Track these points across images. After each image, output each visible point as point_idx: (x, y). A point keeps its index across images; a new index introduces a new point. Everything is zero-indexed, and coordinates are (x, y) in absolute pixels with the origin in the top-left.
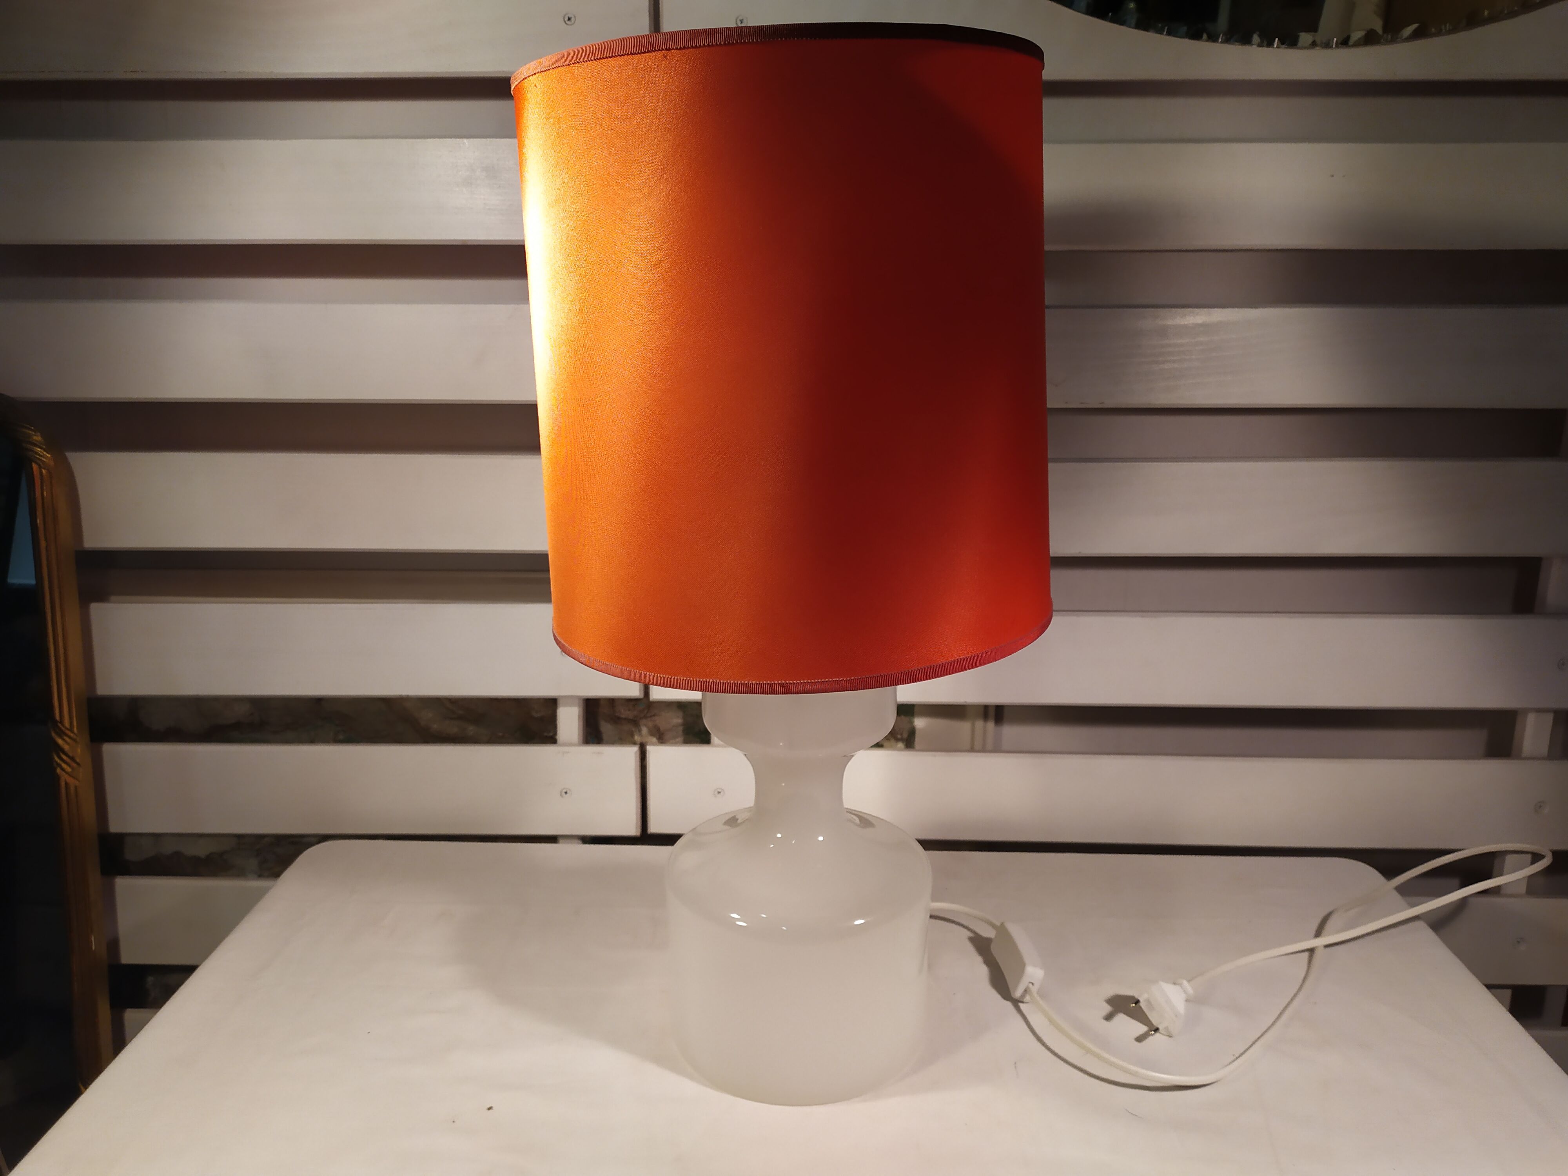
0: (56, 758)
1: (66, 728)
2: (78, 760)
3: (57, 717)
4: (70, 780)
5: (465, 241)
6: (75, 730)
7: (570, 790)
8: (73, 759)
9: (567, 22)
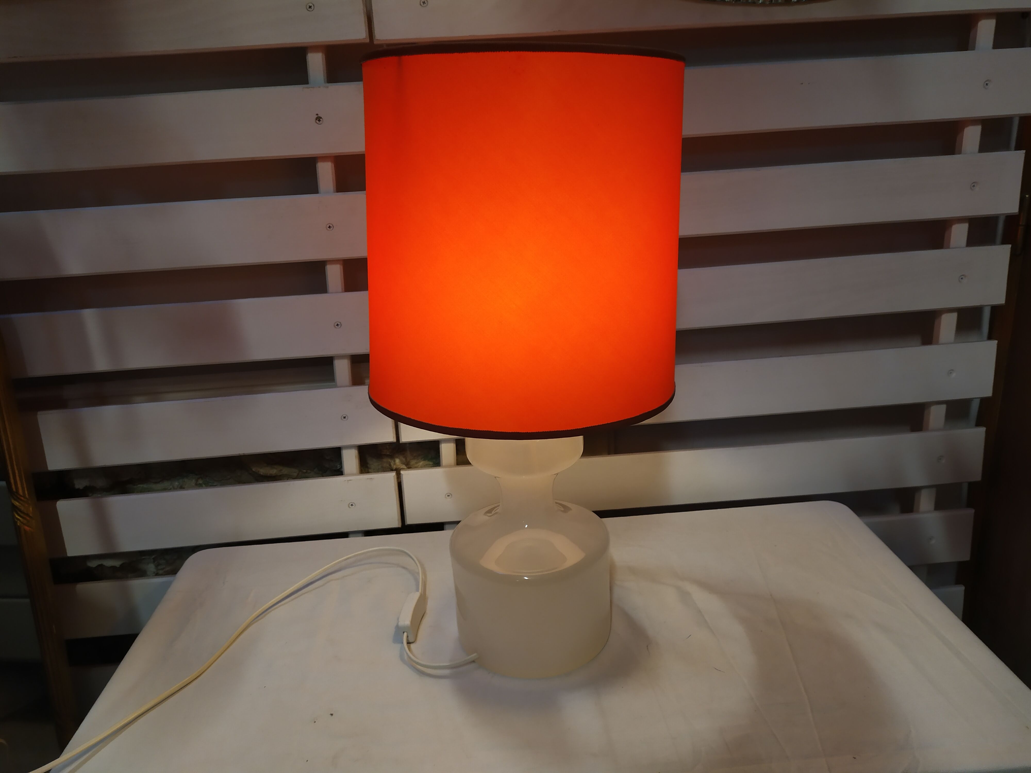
0: (17, 516)
1: (21, 496)
2: (31, 515)
3: (14, 490)
4: (26, 528)
5: (254, 158)
6: (27, 496)
7: (354, 503)
8: (28, 515)
9: (309, 9)
